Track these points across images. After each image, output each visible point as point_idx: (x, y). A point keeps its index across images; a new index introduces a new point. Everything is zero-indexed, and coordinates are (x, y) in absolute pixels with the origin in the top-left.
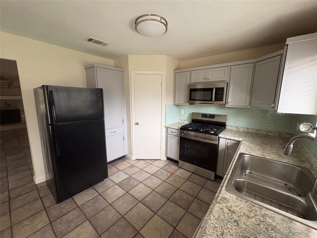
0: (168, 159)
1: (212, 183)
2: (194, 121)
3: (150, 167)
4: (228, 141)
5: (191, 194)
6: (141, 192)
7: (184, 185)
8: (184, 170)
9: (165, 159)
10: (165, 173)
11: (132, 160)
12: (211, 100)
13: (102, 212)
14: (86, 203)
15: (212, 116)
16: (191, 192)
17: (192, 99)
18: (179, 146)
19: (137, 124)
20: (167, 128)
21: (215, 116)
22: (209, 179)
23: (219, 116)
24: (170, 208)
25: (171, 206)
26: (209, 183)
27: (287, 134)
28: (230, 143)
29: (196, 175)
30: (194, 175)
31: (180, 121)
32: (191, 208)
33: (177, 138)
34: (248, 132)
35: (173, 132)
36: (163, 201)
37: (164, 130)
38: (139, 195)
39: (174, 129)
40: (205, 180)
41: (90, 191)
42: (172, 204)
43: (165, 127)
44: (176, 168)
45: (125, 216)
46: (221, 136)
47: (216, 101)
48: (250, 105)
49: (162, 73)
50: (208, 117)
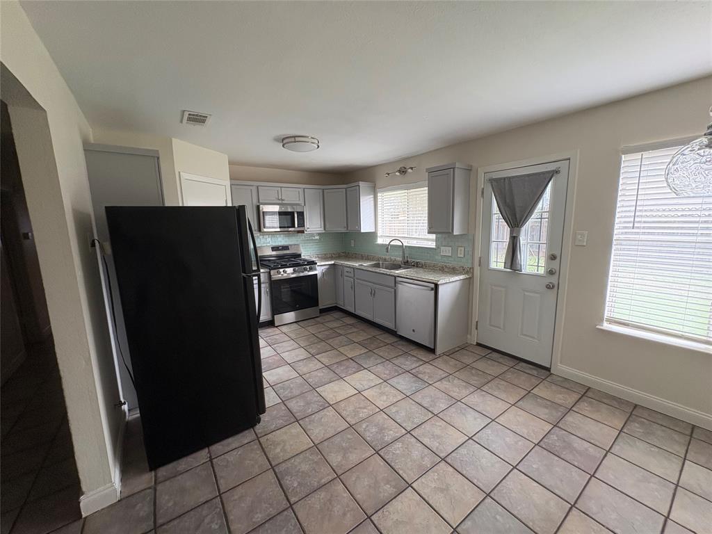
5: (325, 330)
7: (309, 330)
8: (286, 325)
12: (294, 227)
16: (322, 329)
17: (266, 226)
18: (269, 296)
21: (288, 247)
26: (318, 319)
28: (324, 269)
29: (301, 322)
33: (264, 285)
36: (324, 344)
38: (302, 356)
40: (313, 319)
42: (331, 340)
44: (275, 329)
46: (318, 264)
47: (298, 227)
48: (325, 229)
49: (225, 183)
50: (281, 250)
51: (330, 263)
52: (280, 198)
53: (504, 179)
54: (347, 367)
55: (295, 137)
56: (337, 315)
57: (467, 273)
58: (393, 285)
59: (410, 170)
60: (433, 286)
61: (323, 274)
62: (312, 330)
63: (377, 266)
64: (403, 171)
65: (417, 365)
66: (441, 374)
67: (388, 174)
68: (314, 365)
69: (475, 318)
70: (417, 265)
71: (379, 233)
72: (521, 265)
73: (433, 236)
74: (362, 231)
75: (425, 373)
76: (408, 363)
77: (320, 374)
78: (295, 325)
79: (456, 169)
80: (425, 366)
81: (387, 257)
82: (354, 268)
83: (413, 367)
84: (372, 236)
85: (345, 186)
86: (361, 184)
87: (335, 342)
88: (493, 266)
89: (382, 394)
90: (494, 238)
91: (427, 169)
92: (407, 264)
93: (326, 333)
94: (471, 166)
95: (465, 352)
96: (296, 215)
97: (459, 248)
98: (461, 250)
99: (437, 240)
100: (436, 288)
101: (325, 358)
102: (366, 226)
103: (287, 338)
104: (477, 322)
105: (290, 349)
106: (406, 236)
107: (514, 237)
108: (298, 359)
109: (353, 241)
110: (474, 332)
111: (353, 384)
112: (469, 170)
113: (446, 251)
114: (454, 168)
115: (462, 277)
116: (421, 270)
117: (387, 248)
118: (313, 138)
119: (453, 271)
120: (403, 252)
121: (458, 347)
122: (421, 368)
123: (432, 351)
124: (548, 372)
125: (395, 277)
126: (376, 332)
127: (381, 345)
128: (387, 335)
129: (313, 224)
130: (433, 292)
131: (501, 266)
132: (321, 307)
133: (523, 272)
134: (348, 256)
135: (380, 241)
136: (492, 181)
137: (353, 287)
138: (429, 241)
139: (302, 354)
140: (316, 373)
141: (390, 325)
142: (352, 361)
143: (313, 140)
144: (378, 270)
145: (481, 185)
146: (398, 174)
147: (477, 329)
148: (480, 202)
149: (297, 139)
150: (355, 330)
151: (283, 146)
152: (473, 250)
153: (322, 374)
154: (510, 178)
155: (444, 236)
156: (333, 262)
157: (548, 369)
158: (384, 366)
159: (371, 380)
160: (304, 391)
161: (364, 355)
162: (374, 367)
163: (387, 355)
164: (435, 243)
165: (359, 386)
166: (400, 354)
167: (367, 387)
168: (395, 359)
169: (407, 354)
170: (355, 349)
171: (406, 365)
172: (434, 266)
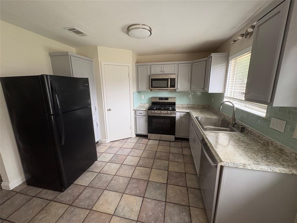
0: (137, 135)
1: (174, 143)
2: (154, 104)
3: (127, 144)
4: (181, 113)
5: (166, 152)
6: (132, 161)
7: (158, 148)
8: (153, 140)
9: (135, 136)
10: (141, 145)
11: (107, 143)
12: (168, 87)
13: (113, 182)
14: (92, 182)
15: (167, 99)
16: (165, 151)
17: (153, 86)
18: (147, 123)
19: (109, 110)
20: (135, 111)
21: (168, 98)
22: (171, 141)
23: (171, 98)
24: (158, 163)
25: (159, 162)
26: (172, 143)
27: (207, 105)
28: (182, 114)
29: (162, 141)
30: (160, 141)
31: (141, 105)
32: (170, 158)
33: (145, 117)
34: (188, 107)
35: (141, 113)
36: (152, 161)
37: (133, 112)
38: (132, 163)
39: (142, 110)
40: (169, 142)
41: (87, 174)
42: (159, 160)
43: (134, 110)
44: (147, 140)
45: (132, 177)
46: (177, 111)
47: (170, 87)
48: (190, 89)
49: (128, 65)
50: (163, 100)
51: (187, 111)
52: (163, 70)
54: (137, 187)
58: (201, 141)
61: (181, 117)
62: (160, 149)
64: (248, 34)
67: (235, 41)
68: (128, 173)
71: (226, 95)
74: (210, 92)
76: (175, 219)
77: (121, 180)
85: (206, 59)
86: (213, 55)
93: (163, 154)
96: (169, 80)
99: (268, 109)
101: (139, 172)
102: (212, 89)
103: (143, 148)
108: (129, 164)
111: (121, 203)
113: (277, 125)
127: (181, 184)
132: (177, 136)
138: (260, 108)
139: (135, 161)
140: (122, 178)
142: (145, 185)
158: (156, 205)
159: (133, 211)
160: (100, 187)
161: (158, 184)
162: (149, 200)
163: (172, 195)
164: (265, 111)
165: (120, 209)
166: (182, 203)
167: (122, 215)
168: (172, 205)
169: (188, 208)
170: (161, 175)
171: (171, 220)
172: (259, 137)
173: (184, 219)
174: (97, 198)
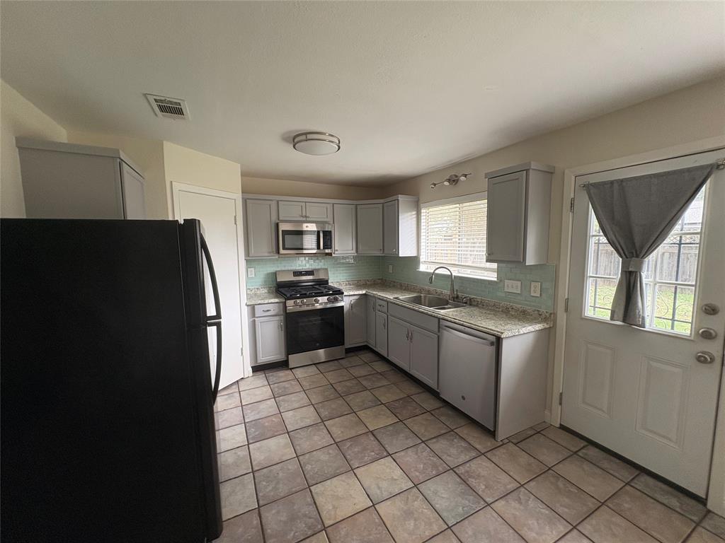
0: (256, 369)
1: (346, 360)
2: (281, 286)
3: (247, 394)
4: (350, 298)
5: (348, 379)
6: (304, 418)
7: (328, 378)
8: (302, 368)
9: (251, 372)
10: (286, 385)
12: (319, 249)
13: (310, 466)
14: (260, 494)
15: (310, 272)
16: (344, 378)
17: (286, 247)
18: (283, 332)
20: (250, 307)
21: (313, 271)
22: (340, 359)
25: (353, 398)
28: (353, 299)
29: (321, 364)
30: (318, 366)
31: (249, 291)
32: (366, 386)
33: (277, 318)
35: (268, 311)
36: (341, 402)
37: (245, 310)
38: (308, 420)
39: (270, 303)
40: (336, 362)
42: (352, 396)
43: (248, 306)
44: (288, 372)
45: (337, 441)
46: (345, 294)
47: (324, 248)
48: (357, 252)
49: (234, 196)
50: (304, 275)
51: (361, 292)
52: (304, 214)
53: (612, 183)
54: (365, 449)
55: (306, 134)
56: (366, 356)
57: (545, 320)
58: (436, 330)
59: (463, 178)
60: (493, 339)
61: (352, 306)
62: (332, 377)
63: (418, 300)
64: (454, 181)
65: (468, 458)
66: (506, 483)
67: (435, 185)
68: (321, 438)
69: (558, 387)
70: (470, 303)
71: (422, 258)
72: (643, 318)
73: (495, 265)
74: (400, 256)
75: (479, 476)
76: (454, 452)
77: (323, 456)
78: (314, 368)
79: (531, 173)
80: (478, 461)
81: (432, 289)
82: (388, 302)
83: (461, 460)
84: (414, 261)
85: (382, 201)
86: (401, 198)
87: (355, 400)
88: (589, 313)
89: (408, 514)
90: (590, 271)
91: (486, 174)
92: (457, 300)
93: (348, 384)
94: (554, 167)
95: (542, 439)
96: (321, 235)
97: (533, 284)
98: (535, 287)
99: (499, 271)
100: (498, 342)
101: (338, 428)
102: (406, 249)
103: (298, 388)
104: (561, 394)
105: (297, 405)
106: (457, 263)
107: (631, 273)
108: (303, 424)
109: (391, 267)
110: (556, 408)
111: (366, 483)
112: (549, 173)
113: (513, 286)
114: (527, 171)
115: (538, 327)
116: (476, 311)
117: (431, 277)
118: (332, 136)
119: (523, 316)
120: (452, 285)
121: (531, 428)
122: (473, 465)
123: (492, 433)
124: (701, 506)
125: (439, 319)
126: (411, 389)
127: (418, 412)
128: (425, 396)
129: (344, 246)
130: (494, 348)
131: (605, 315)
132: (348, 345)
133: (647, 328)
134: (385, 284)
135: (423, 268)
136: (588, 187)
137: (386, 325)
138: (488, 272)
139: (309, 416)
140: (319, 453)
141: (432, 383)
142: (372, 438)
143: (331, 139)
144: (417, 307)
145: (569, 193)
146: (446, 183)
147: (561, 404)
148: (568, 218)
149: (310, 136)
150: (385, 382)
151: (294, 147)
152: (556, 287)
153: (326, 459)
154: (622, 181)
155: (510, 265)
156: (364, 292)
157: (702, 501)
158: (417, 454)
159: (396, 480)
160: (294, 490)
161: (391, 428)
162: (402, 453)
163: (423, 431)
164: (496, 274)
165: (374, 491)
166: (443, 432)
167: (386, 495)
168: (434, 440)
169: (452, 433)
170: (380, 415)
171: (450, 456)
172: (494, 305)
173: (461, 446)
174: (312, 508)
